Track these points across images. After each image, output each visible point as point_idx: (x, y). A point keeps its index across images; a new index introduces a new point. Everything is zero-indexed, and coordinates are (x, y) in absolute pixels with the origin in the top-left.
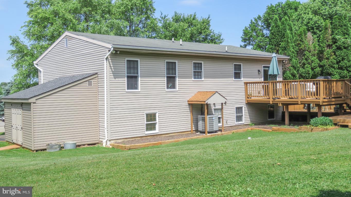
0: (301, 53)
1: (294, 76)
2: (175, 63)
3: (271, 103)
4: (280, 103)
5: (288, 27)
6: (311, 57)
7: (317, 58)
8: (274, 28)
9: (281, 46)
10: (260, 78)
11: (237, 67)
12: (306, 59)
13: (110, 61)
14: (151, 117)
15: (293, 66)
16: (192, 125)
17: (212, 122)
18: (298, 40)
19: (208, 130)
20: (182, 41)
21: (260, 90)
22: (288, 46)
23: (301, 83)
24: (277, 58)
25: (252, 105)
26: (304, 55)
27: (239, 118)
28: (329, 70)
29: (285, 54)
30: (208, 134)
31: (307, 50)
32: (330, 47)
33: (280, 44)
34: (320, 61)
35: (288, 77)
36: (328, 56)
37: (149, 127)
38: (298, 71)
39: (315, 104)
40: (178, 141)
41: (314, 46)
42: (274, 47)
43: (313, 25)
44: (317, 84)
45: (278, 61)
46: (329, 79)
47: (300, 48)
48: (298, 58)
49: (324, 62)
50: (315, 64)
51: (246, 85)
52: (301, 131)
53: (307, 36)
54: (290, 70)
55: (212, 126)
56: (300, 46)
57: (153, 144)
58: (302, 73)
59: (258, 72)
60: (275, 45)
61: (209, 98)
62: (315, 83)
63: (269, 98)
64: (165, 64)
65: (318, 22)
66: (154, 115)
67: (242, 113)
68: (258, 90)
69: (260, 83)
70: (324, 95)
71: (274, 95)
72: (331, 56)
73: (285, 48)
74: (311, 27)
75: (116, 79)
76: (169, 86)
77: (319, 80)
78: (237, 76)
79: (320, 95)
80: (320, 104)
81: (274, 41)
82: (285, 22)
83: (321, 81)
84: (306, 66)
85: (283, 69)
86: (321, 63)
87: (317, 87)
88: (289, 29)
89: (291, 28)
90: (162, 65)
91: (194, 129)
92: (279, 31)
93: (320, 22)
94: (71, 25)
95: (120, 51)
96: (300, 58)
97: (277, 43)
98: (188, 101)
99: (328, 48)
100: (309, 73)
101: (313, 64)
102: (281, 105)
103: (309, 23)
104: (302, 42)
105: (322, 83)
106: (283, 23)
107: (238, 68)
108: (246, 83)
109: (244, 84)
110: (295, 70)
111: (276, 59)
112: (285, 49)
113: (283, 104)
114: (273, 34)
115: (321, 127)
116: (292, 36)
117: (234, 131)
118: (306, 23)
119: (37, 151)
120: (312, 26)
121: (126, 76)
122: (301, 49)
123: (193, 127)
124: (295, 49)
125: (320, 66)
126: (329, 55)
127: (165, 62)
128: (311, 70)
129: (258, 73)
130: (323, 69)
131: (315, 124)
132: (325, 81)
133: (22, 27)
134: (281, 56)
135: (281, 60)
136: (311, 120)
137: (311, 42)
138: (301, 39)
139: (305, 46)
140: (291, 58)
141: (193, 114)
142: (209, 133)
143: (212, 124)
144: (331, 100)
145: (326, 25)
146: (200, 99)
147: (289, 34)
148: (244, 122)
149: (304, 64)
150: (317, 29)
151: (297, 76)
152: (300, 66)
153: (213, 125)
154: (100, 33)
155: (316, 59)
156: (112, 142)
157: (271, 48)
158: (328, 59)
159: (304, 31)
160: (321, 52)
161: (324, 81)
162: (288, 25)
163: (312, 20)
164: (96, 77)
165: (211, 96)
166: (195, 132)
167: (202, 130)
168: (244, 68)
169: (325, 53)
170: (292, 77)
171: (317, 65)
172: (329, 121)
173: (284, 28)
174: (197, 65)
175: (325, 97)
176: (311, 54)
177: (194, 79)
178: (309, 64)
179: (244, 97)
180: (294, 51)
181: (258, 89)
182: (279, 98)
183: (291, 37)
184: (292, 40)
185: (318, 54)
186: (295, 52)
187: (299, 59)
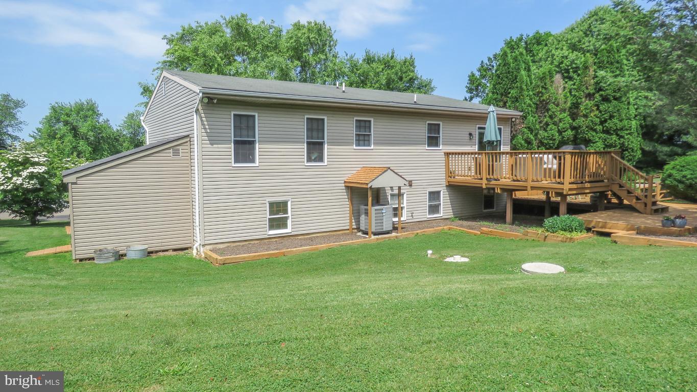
0: (543, 107)
1: (529, 142)
2: (323, 120)
3: (484, 186)
4: (497, 188)
5: (523, 66)
6: (559, 113)
7: (568, 115)
8: (501, 68)
9: (510, 95)
10: (471, 145)
11: (433, 127)
12: (551, 117)
13: (203, 115)
14: (279, 207)
15: (529, 128)
16: (351, 220)
17: (380, 216)
18: (538, 86)
19: (373, 230)
20: (345, 86)
21: (471, 165)
22: (522, 95)
23: (533, 156)
24: (497, 114)
25: (455, 188)
26: (548, 110)
27: (434, 209)
28: (587, 134)
29: (516, 108)
30: (373, 237)
31: (554, 103)
32: (590, 98)
33: (509, 93)
34: (574, 120)
35: (520, 145)
36: (587, 111)
37: (275, 223)
38: (536, 135)
39: (555, 192)
40: (317, 249)
41: (564, 96)
42: (499, 96)
43: (568, 66)
44: (560, 158)
45: (497, 118)
46: (583, 150)
47: (542, 98)
48: (538, 114)
49: (580, 121)
50: (565, 125)
51: (446, 156)
52: (527, 237)
53: (554, 79)
54: (523, 133)
55: (380, 223)
56: (541, 97)
57: (268, 254)
58: (542, 138)
59: (468, 136)
60: (502, 95)
61: (374, 178)
62: (557, 157)
63: (482, 179)
64: (304, 122)
65: (576, 62)
66: (285, 204)
67: (440, 201)
68: (468, 165)
69: (472, 153)
70: (571, 178)
71: (489, 174)
72: (591, 112)
73: (517, 98)
74: (565, 69)
75: (214, 145)
76: (313, 158)
77: (564, 152)
78: (433, 141)
79: (563, 178)
80: (563, 193)
81: (501, 88)
82: (519, 57)
83: (568, 153)
84: (550, 127)
85: (511, 132)
86: (574, 123)
87: (560, 164)
88: (525, 68)
89: (529, 67)
90: (299, 124)
91: (355, 227)
92: (509, 72)
93: (578, 62)
94: (216, 66)
95: (219, 100)
96: (541, 115)
97: (504, 91)
98: (345, 182)
99: (588, 99)
100: (554, 138)
101: (561, 125)
102: (499, 191)
103: (562, 63)
104: (546, 89)
105: (568, 157)
106: (515, 59)
107: (434, 129)
108: (447, 153)
109: (445, 155)
110: (531, 133)
111: (495, 115)
112: (517, 101)
113: (503, 190)
114: (499, 77)
115: (562, 235)
116: (530, 81)
117: (418, 231)
118: (558, 64)
119: (81, 260)
120: (566, 67)
121: (233, 141)
122: (544, 100)
123: (354, 224)
124: (533, 100)
125: (573, 128)
126: (589, 111)
127: (304, 119)
128: (557, 134)
129: (468, 138)
130: (577, 133)
131: (552, 228)
132: (574, 154)
133: (154, 70)
134: (510, 110)
135: (509, 118)
136: (545, 220)
137: (560, 89)
138: (543, 84)
139: (549, 96)
140: (526, 115)
141: (354, 203)
142: (375, 234)
143: (381, 220)
144: (583, 187)
145: (586, 62)
146: (362, 180)
147: (525, 77)
148: (441, 215)
149: (547, 124)
150: (574, 72)
151: (535, 143)
152: (541, 127)
153: (383, 223)
154: (254, 77)
155: (567, 117)
156: (209, 247)
157: (495, 99)
158: (586, 116)
159: (549, 72)
160: (576, 105)
161: (572, 154)
162: (524, 62)
163: (567, 59)
164: (187, 142)
165: (378, 175)
166: (356, 231)
167: (365, 229)
168: (446, 130)
169: (582, 107)
170: (526, 145)
171: (568, 126)
172: (577, 223)
173: (517, 67)
174: (363, 124)
175: (572, 180)
176: (558, 109)
177: (356, 146)
178: (555, 123)
179: (443, 176)
180: (531, 103)
181: (468, 163)
182: (496, 180)
183: (527, 81)
184: (529, 86)
185: (570, 108)
186: (533, 105)
187: (539, 116)
